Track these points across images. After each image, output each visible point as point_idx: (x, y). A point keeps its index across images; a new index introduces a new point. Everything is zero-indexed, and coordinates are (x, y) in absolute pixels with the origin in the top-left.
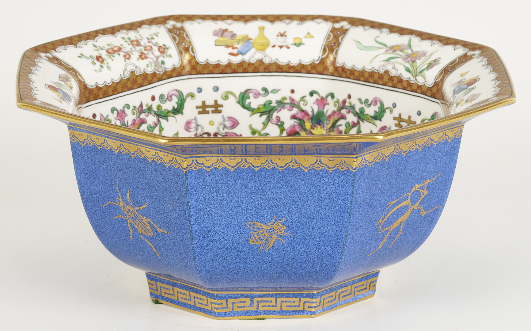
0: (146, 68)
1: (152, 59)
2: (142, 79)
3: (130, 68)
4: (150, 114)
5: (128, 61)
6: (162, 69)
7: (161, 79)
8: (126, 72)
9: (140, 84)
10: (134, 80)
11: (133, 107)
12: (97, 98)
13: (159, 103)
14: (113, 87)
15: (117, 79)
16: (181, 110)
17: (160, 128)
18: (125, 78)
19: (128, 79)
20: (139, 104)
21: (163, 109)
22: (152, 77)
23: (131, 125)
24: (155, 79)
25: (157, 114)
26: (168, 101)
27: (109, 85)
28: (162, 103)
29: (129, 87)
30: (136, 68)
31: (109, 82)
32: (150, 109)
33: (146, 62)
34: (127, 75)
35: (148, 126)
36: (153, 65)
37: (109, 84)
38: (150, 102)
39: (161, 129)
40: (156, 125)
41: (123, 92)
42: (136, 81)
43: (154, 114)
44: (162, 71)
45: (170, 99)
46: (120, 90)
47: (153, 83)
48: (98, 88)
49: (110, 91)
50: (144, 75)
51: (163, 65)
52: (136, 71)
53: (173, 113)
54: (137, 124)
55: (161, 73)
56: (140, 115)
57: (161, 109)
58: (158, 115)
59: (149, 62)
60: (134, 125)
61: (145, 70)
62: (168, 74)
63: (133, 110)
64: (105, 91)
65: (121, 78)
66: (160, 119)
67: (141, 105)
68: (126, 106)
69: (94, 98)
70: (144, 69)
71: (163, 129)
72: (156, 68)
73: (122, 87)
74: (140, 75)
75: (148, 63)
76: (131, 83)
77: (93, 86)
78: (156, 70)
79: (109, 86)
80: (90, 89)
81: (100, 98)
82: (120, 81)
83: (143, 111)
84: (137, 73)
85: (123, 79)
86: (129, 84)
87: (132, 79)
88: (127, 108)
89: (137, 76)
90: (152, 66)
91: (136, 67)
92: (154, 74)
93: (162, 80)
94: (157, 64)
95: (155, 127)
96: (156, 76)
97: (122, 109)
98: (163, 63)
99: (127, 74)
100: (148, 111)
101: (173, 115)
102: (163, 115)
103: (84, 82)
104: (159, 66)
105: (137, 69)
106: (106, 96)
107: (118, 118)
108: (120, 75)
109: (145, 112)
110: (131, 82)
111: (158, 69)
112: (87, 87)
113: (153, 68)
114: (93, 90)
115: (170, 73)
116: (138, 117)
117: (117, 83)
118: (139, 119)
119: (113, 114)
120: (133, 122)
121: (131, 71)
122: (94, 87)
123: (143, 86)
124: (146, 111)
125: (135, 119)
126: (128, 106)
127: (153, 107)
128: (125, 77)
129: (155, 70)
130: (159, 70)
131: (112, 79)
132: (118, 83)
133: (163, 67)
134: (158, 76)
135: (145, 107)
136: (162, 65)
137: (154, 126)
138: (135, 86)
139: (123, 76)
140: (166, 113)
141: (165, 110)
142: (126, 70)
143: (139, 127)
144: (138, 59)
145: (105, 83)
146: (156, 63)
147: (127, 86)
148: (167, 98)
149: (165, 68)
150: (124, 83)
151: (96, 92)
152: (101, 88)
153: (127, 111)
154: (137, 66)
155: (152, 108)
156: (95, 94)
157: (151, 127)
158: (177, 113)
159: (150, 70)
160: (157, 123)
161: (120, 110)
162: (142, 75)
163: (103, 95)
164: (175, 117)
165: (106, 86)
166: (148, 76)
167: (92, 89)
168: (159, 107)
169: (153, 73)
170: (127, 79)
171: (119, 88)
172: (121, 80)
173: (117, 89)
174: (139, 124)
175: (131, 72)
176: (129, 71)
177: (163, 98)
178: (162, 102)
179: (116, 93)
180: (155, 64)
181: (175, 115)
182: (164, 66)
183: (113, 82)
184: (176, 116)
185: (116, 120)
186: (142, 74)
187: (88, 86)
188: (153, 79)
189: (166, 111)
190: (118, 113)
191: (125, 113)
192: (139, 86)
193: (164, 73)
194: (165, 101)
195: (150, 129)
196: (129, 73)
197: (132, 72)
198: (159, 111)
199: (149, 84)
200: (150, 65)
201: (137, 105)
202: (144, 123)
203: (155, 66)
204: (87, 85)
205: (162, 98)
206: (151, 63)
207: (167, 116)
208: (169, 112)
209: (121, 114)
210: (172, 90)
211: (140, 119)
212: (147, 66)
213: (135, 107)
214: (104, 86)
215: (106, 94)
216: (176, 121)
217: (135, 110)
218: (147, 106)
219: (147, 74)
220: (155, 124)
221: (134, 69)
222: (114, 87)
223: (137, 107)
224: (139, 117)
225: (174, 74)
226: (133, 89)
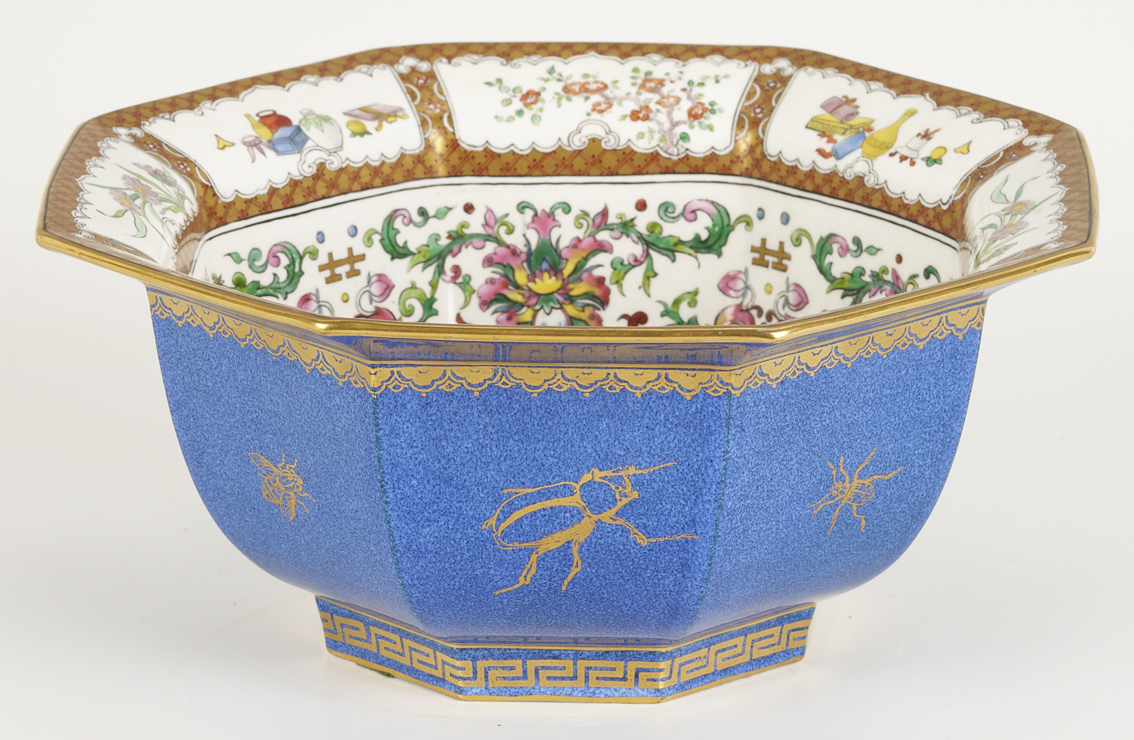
0: (634, 139)
1: (659, 123)
2: (618, 161)
3: (593, 130)
4: (624, 237)
6: (678, 150)
7: (671, 170)
8: (577, 137)
9: (609, 168)
10: (594, 156)
11: (580, 213)
12: (484, 173)
13: (657, 219)
14: (531, 160)
15: (546, 145)
16: (716, 246)
17: (646, 271)
18: (569, 149)
19: (579, 153)
20: (600, 209)
21: (665, 234)
22: (646, 160)
23: (568, 247)
24: (653, 167)
25: (645, 240)
26: (682, 220)
27: (521, 153)
28: (665, 221)
29: (577, 167)
30: (607, 134)
31: (523, 146)
32: (626, 227)
33: (641, 127)
34: (578, 143)
35: (614, 259)
36: (657, 136)
37: (521, 150)
38: (631, 212)
39: (651, 274)
40: (637, 262)
41: (558, 175)
42: (601, 162)
43: (636, 239)
44: (678, 155)
45: (691, 216)
46: (550, 169)
47: (647, 173)
48: (489, 154)
49: (522, 165)
50: (624, 153)
51: (685, 142)
52: (606, 140)
53: (691, 248)
54: (583, 250)
55: (675, 158)
56: (596, 233)
57: (661, 234)
58: (648, 244)
59: (650, 128)
60: (575, 250)
61: (630, 143)
62: (693, 163)
63: (577, 218)
64: (507, 163)
65: (560, 146)
66: (652, 252)
67: (604, 213)
68: (561, 205)
69: (473, 171)
70: (629, 140)
71: (656, 275)
72: (661, 145)
73: (556, 165)
74: (614, 150)
75: (644, 130)
76: (584, 162)
77: (475, 147)
78: (661, 148)
79: (522, 156)
80: (466, 151)
81: (492, 174)
82: (554, 152)
83: (606, 225)
84: (608, 144)
85: (564, 149)
86: (579, 164)
87: (590, 155)
88: (564, 211)
89: (605, 150)
90: (652, 137)
91: (609, 132)
92: (654, 157)
93: (674, 172)
94: (668, 137)
95: (634, 266)
96: (658, 160)
97: (548, 210)
98: (684, 137)
99: (580, 140)
100: (620, 229)
101: (692, 252)
102: (662, 245)
103: (454, 133)
104: (672, 142)
105: (610, 136)
106: (511, 174)
107: (533, 225)
108: (557, 139)
109: (612, 230)
110: (585, 159)
111: (669, 148)
112: (458, 145)
113: (654, 143)
114: (476, 156)
115: (700, 164)
116: (589, 236)
117: (544, 153)
118: (591, 239)
119: (522, 215)
120: (574, 242)
121: (590, 137)
122: (481, 149)
123: (617, 174)
124: (615, 227)
125: (581, 237)
126: (567, 208)
127: (636, 222)
128: (570, 146)
129: (658, 148)
130: (670, 151)
131: (533, 143)
132: (546, 155)
133: (682, 147)
134: (664, 163)
135: (612, 219)
136: (681, 142)
137: (630, 264)
138: (595, 172)
139: (566, 143)
140: (671, 244)
141: (671, 236)
142: (579, 131)
143: (588, 255)
144: (625, 116)
145: (513, 148)
146: (666, 134)
147: (572, 165)
148: (683, 214)
149: (687, 149)
150: (564, 159)
151: (483, 160)
152: (499, 155)
153: (559, 214)
154: (612, 129)
155: (633, 226)
156: (479, 164)
157: (622, 264)
158: (703, 250)
159: (643, 146)
160: (642, 260)
161: (543, 210)
162: (621, 153)
164: (696, 258)
165: (514, 153)
166: (636, 158)
167: (472, 151)
168: (653, 227)
169: (652, 154)
170: (575, 151)
171: (549, 164)
172: (558, 149)
173: (542, 167)
174: (592, 249)
175: (589, 140)
176: (587, 137)
177: (670, 210)
178: (666, 218)
179: (536, 173)
180: (663, 136)
181: (697, 252)
182: (686, 145)
183: (534, 149)
184: (700, 256)
185: (528, 228)
186: (618, 148)
187: (462, 144)
188: (647, 165)
189: (675, 240)
190: (536, 215)
191: (554, 220)
192: (606, 172)
193: (681, 160)
194: (674, 218)
195: (619, 267)
196: (584, 139)
197: (594, 141)
198: (653, 235)
199: (634, 174)
200: (647, 135)
201: (594, 210)
202: (605, 251)
203: (663, 139)
204: (459, 142)
205: (666, 210)
206: (651, 131)
207: (673, 251)
208: (681, 242)
209: (543, 221)
210: (700, 200)
211: (596, 240)
212: (641, 135)
213: (585, 214)
214: (507, 153)
215: (508, 171)
216: (699, 266)
217: (584, 219)
218: (621, 218)
219: (633, 152)
220: (636, 260)
221: (603, 134)
222: (535, 160)
223: (592, 215)
224: (594, 237)
225: (709, 168)
226: (589, 175)
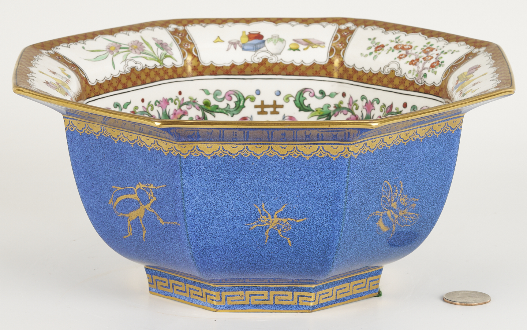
0: (407, 73)
1: (419, 68)
2: (399, 82)
3: (394, 66)
5: (398, 60)
6: (422, 81)
7: (417, 90)
8: (387, 68)
9: (396, 85)
10: (391, 78)
11: (383, 104)
12: (351, 79)
13: (410, 112)
14: (368, 76)
15: (375, 70)
18: (383, 73)
19: (386, 76)
20: (390, 104)
22: (409, 84)
24: (411, 88)
27: (365, 72)
29: (384, 83)
30: (398, 69)
31: (367, 69)
32: (398, 114)
33: (412, 67)
34: (387, 71)
36: (416, 73)
37: (366, 71)
38: (401, 108)
41: (377, 85)
42: (393, 81)
44: (421, 83)
46: (374, 82)
47: (409, 90)
48: (355, 71)
49: (365, 78)
50: (402, 79)
51: (425, 78)
52: (397, 71)
55: (420, 85)
56: (387, 115)
59: (414, 69)
61: (405, 75)
62: (426, 88)
63: (381, 107)
64: (360, 76)
65: (380, 71)
67: (391, 106)
68: (376, 99)
69: (347, 77)
70: (405, 73)
72: (416, 77)
73: (377, 80)
74: (399, 77)
75: (412, 69)
76: (387, 80)
77: (349, 66)
78: (416, 79)
79: (366, 73)
80: (346, 67)
81: (354, 80)
82: (377, 74)
83: (391, 112)
84: (397, 74)
85: (381, 73)
86: (385, 81)
87: (390, 77)
88: (377, 102)
89: (396, 76)
90: (414, 74)
91: (399, 68)
92: (412, 83)
93: (419, 92)
94: (419, 75)
96: (414, 85)
97: (371, 101)
98: (425, 75)
99: (387, 70)
100: (396, 115)
103: (343, 58)
104: (420, 77)
105: (399, 70)
106: (360, 81)
107: (365, 107)
108: (379, 68)
111: (419, 79)
113: (414, 76)
114: (349, 70)
115: (428, 89)
116: (384, 116)
117: (373, 74)
119: (362, 102)
121: (391, 69)
122: (351, 67)
123: (398, 89)
124: (394, 113)
128: (383, 72)
130: (419, 81)
131: (371, 68)
132: (374, 74)
134: (416, 86)
135: (393, 110)
136: (423, 77)
138: (390, 86)
139: (382, 70)
142: (388, 66)
144: (408, 62)
145: (363, 69)
146: (419, 73)
147: (383, 81)
149: (425, 81)
150: (380, 77)
152: (357, 72)
153: (375, 104)
154: (401, 67)
156: (350, 74)
159: (410, 77)
162: (401, 78)
163: (357, 79)
165: (363, 72)
166: (406, 82)
167: (348, 68)
169: (412, 81)
170: (385, 75)
171: (375, 80)
172: (379, 72)
173: (372, 80)
175: (391, 70)
177: (415, 109)
179: (370, 82)
183: (370, 71)
185: (363, 108)
186: (401, 76)
187: (345, 64)
188: (410, 86)
190: (367, 102)
191: (373, 106)
192: (394, 87)
193: (422, 86)
196: (389, 70)
197: (393, 71)
199: (404, 90)
200: (412, 72)
201: (388, 104)
203: (417, 75)
204: (344, 62)
206: (414, 71)
209: (369, 106)
210: (427, 107)
212: (410, 72)
214: (360, 71)
215: (360, 80)
217: (383, 107)
218: (397, 110)
219: (406, 79)
221: (396, 68)
222: (370, 76)
223: (387, 106)
225: (432, 92)
226: (388, 87)
